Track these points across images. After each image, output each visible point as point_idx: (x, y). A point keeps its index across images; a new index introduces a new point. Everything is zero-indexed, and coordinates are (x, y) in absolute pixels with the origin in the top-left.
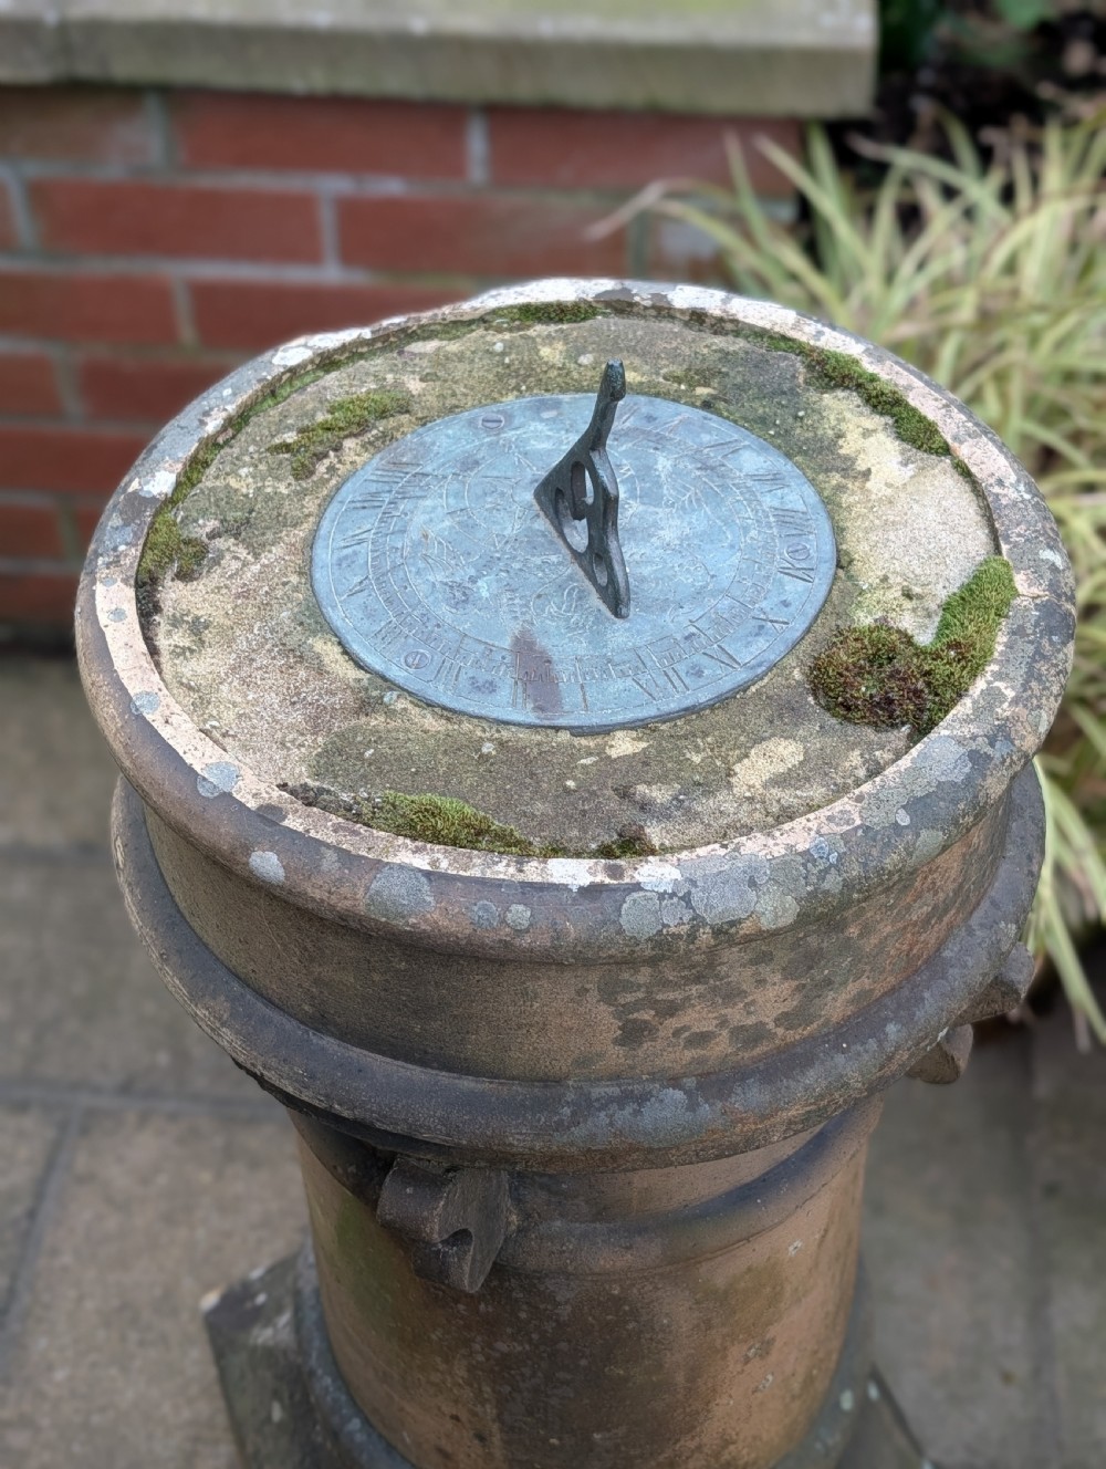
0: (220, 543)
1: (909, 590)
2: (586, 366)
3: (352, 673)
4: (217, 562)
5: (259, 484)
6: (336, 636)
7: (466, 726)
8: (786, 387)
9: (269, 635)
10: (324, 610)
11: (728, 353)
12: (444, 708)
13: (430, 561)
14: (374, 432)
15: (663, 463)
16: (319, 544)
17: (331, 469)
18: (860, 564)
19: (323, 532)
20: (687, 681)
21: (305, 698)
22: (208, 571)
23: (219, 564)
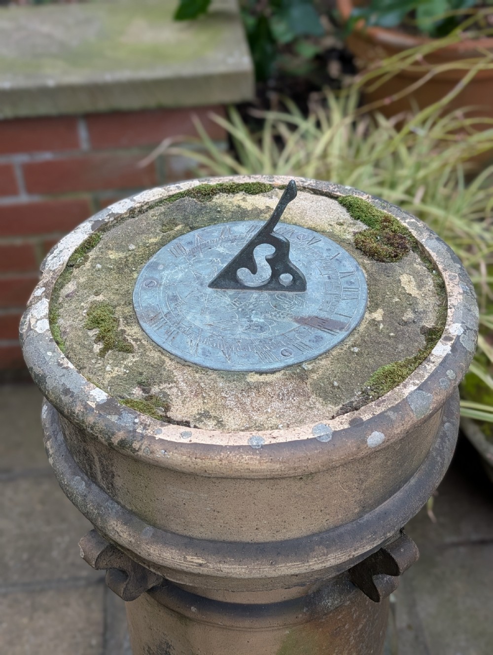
0: (155, 390)
1: (340, 222)
2: (136, 249)
3: (278, 375)
4: (166, 395)
5: (123, 366)
6: (252, 372)
7: (334, 353)
8: (199, 207)
9: (234, 393)
10: (233, 370)
11: (164, 213)
12: (320, 355)
13: (228, 329)
14: (121, 319)
15: (221, 250)
16: (187, 358)
17: (136, 340)
18: (318, 227)
19: (179, 354)
20: (353, 287)
21: (283, 395)
22: (171, 400)
23: (169, 395)
